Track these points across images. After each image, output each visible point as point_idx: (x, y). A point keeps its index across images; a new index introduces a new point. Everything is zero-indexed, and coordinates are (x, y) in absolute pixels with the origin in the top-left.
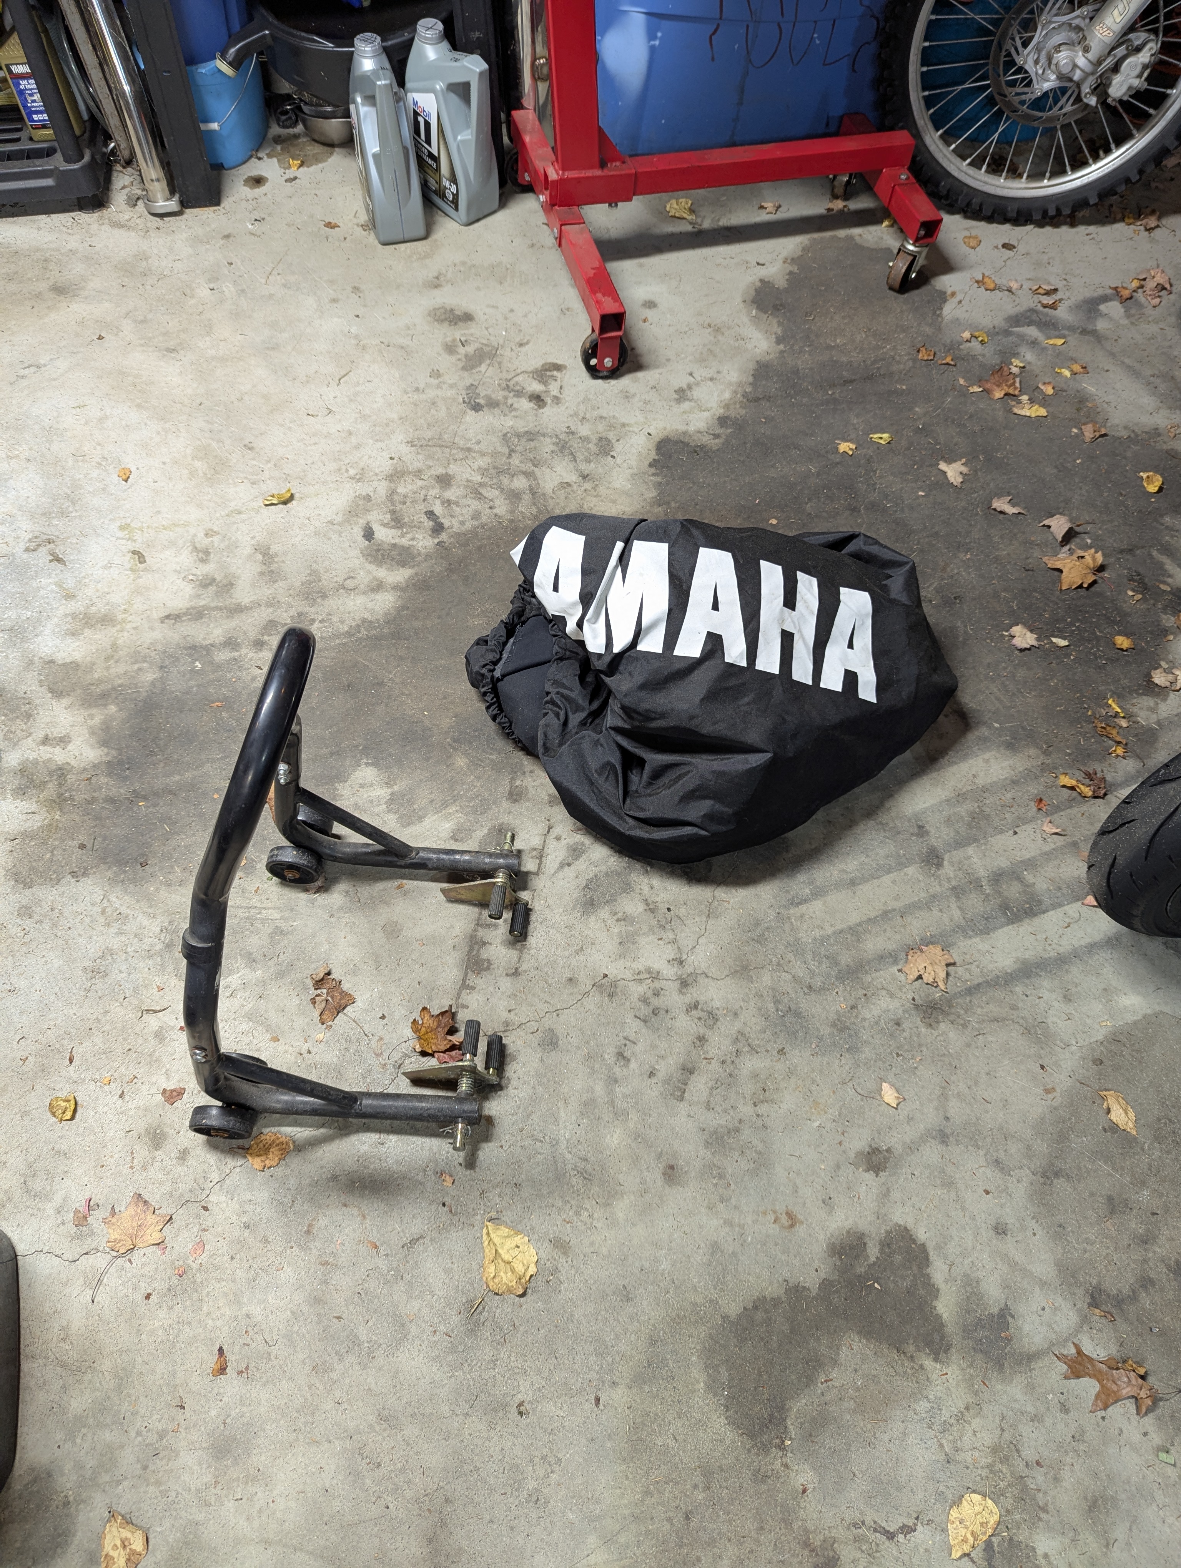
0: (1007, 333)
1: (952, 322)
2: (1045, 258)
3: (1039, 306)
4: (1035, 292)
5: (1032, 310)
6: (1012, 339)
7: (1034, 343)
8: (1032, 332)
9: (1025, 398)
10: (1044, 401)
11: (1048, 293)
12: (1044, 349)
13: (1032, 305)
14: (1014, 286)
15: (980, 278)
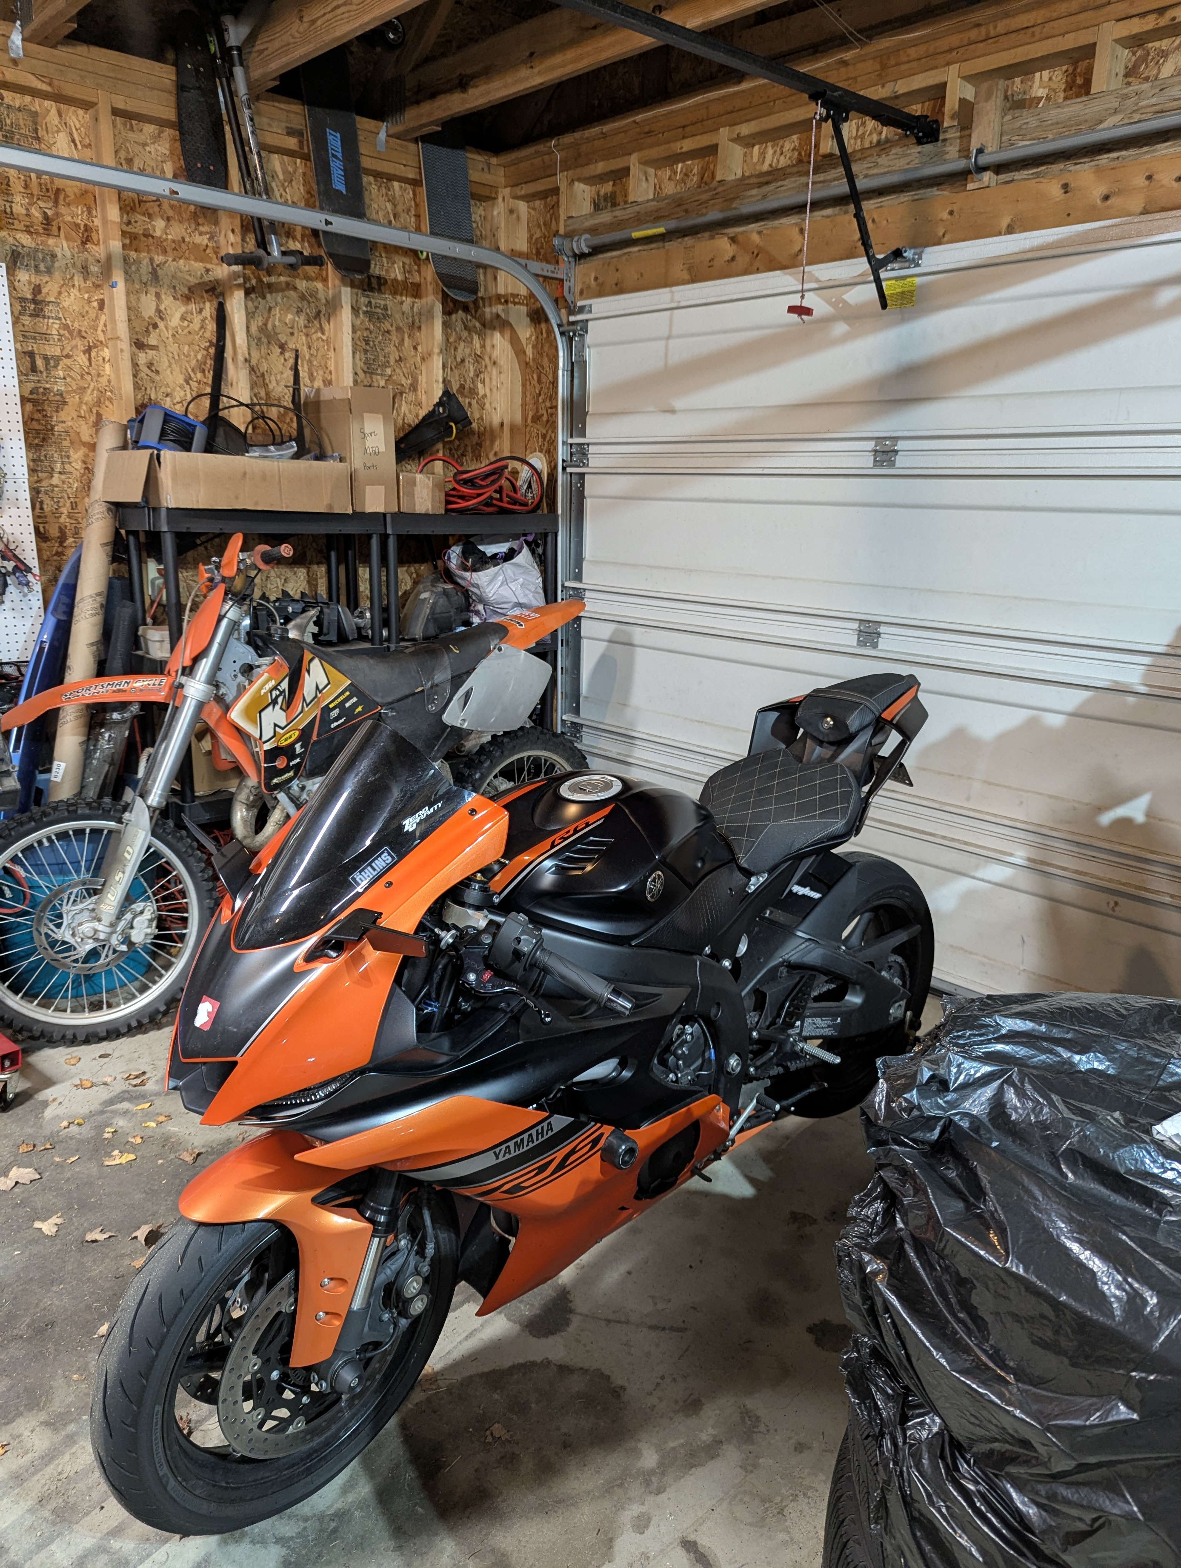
0: (102, 1112)
1: (52, 1119)
2: (136, 1055)
3: (131, 1088)
4: (127, 1079)
5: (124, 1092)
6: (108, 1115)
7: (126, 1112)
8: (125, 1105)
9: (116, 1152)
10: (134, 1148)
11: (137, 1077)
12: (134, 1114)
13: (124, 1088)
14: (109, 1080)
15: (79, 1082)
